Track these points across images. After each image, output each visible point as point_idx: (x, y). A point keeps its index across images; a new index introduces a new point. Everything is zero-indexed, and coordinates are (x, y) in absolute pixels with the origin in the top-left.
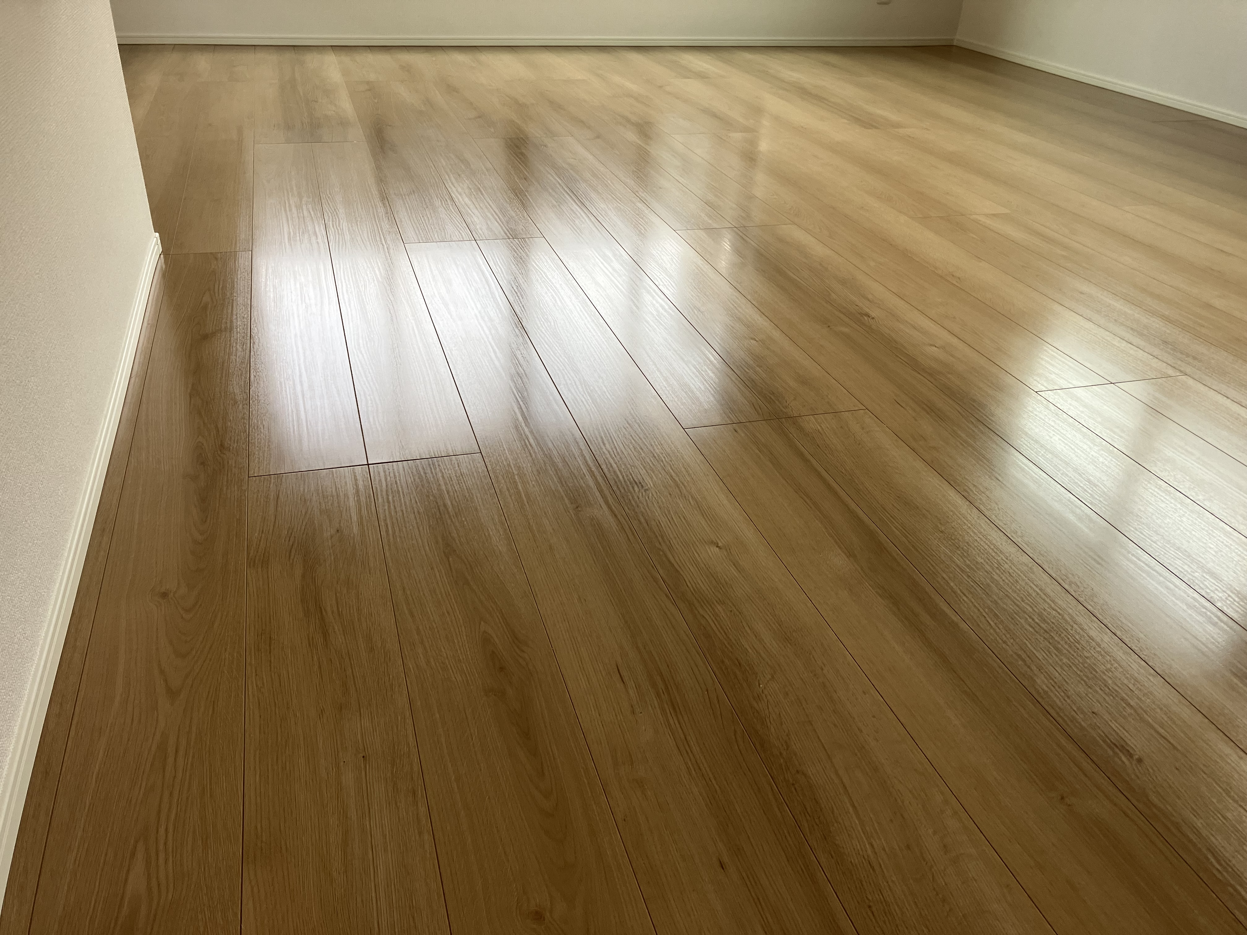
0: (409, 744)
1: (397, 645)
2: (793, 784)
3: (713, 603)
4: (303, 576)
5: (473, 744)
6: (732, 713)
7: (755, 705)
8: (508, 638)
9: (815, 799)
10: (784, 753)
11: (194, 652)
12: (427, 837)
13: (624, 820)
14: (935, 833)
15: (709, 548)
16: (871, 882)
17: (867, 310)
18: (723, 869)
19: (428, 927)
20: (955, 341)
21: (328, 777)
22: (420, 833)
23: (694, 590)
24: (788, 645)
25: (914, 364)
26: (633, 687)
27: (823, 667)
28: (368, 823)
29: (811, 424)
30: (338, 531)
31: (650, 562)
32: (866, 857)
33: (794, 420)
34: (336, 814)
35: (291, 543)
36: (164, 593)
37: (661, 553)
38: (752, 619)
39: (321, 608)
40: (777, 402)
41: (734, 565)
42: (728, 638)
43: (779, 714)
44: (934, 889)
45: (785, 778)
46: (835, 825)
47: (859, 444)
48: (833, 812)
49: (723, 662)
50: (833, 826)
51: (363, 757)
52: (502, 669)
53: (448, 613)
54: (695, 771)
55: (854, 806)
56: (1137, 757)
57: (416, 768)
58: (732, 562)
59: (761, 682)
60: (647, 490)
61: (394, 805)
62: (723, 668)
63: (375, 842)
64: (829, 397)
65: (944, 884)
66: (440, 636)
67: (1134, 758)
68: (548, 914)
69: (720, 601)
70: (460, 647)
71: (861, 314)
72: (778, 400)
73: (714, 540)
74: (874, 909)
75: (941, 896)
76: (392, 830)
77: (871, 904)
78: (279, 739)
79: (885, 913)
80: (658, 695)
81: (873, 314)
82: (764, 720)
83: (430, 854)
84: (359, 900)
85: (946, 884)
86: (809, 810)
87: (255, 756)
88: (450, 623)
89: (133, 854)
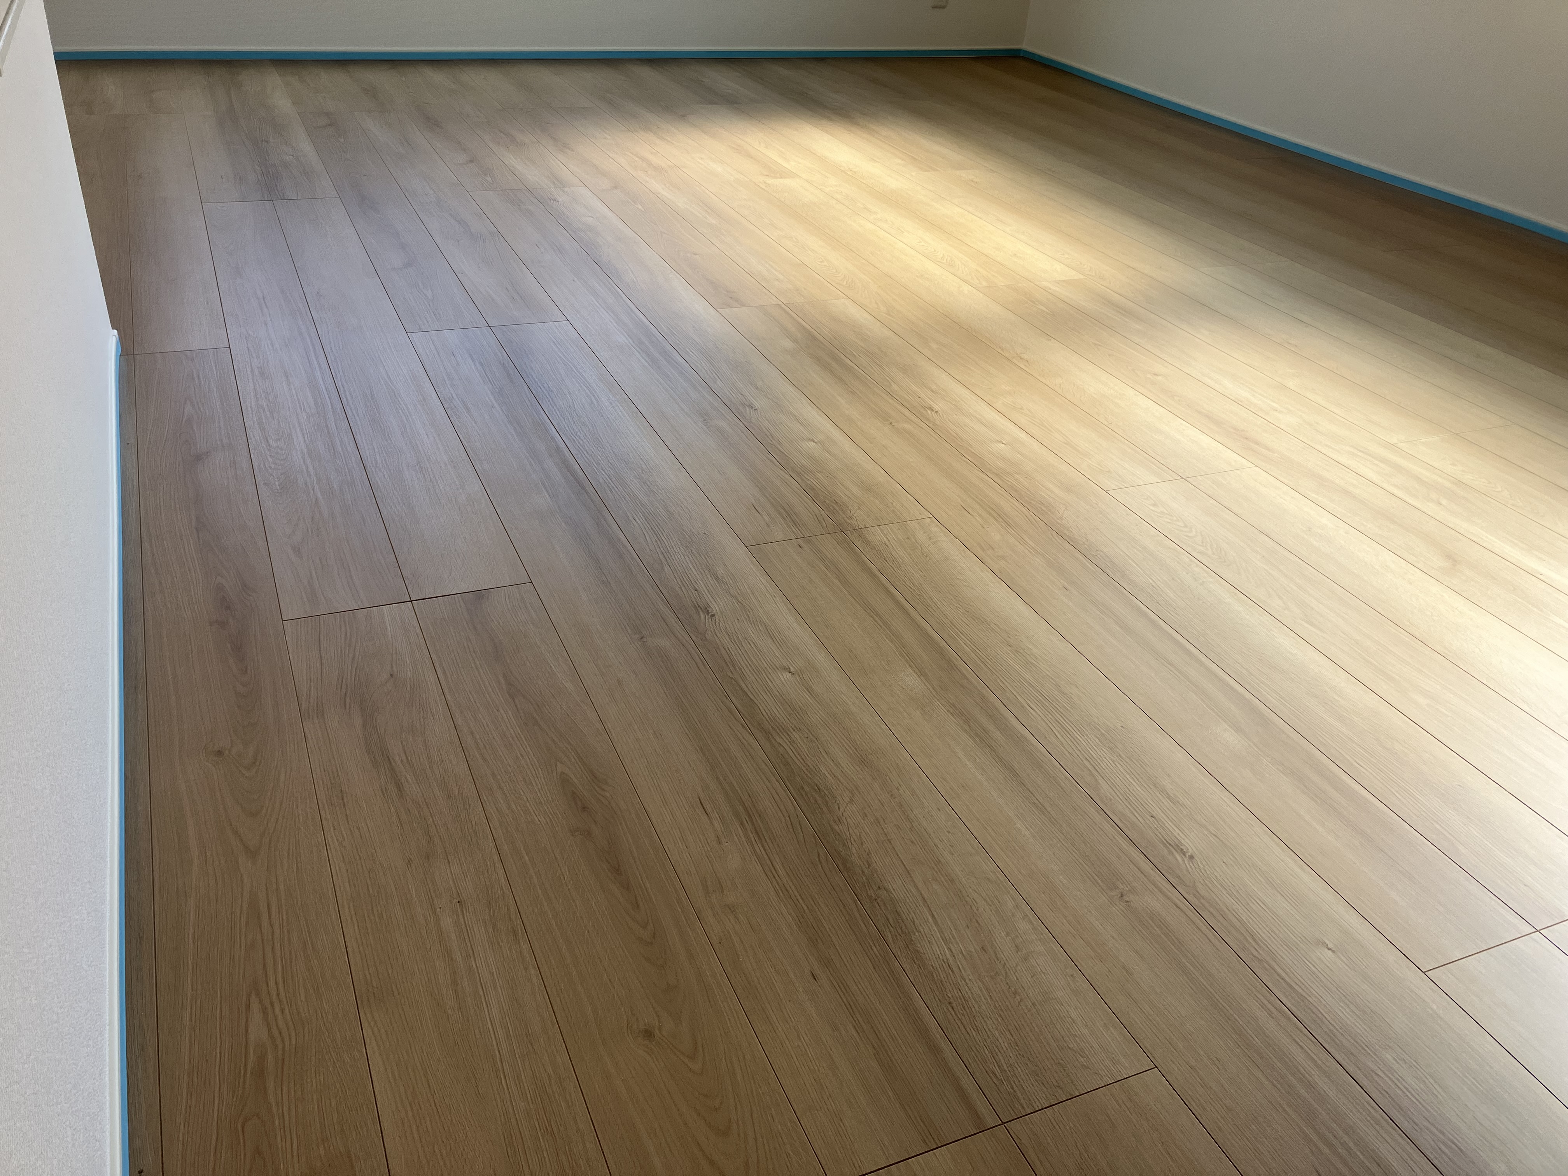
0: (502, 887)
1: (475, 791)
2: (876, 900)
3: (790, 731)
4: (364, 725)
5: (566, 882)
6: (814, 837)
7: (836, 827)
8: (587, 778)
9: (896, 911)
10: (866, 871)
11: (264, 811)
12: (533, 972)
13: (720, 943)
14: (1008, 934)
15: (782, 675)
16: (951, 983)
17: (931, 403)
18: (815, 980)
19: (546, 1051)
20: (1022, 435)
21: (427, 924)
22: (526, 969)
23: (770, 718)
24: (865, 768)
25: (980, 464)
26: (717, 818)
27: (900, 788)
28: (473, 962)
29: (877, 536)
30: (391, 675)
31: (723, 693)
32: (945, 960)
33: (859, 532)
34: (441, 958)
35: (344, 691)
36: (218, 751)
37: (734, 682)
38: (829, 744)
39: (388, 757)
40: (840, 512)
41: (808, 690)
42: (807, 764)
43: (860, 835)
44: (1007, 983)
45: (868, 895)
46: (917, 934)
47: (927, 556)
48: (914, 922)
49: (803, 788)
50: (914, 935)
51: (459, 902)
52: (584, 808)
53: (522, 756)
54: (783, 893)
55: (933, 916)
56: (1189, 854)
57: (513, 909)
58: (805, 687)
59: (840, 805)
60: (713, 615)
61: (496, 945)
62: (804, 794)
63: (483, 980)
64: (894, 504)
65: (1015, 979)
66: (517, 779)
67: (1187, 856)
68: (657, 1031)
69: (796, 728)
70: (539, 789)
71: (924, 407)
72: (842, 510)
73: (785, 665)
74: (954, 1005)
75: (1013, 989)
76: (498, 969)
77: (951, 1000)
78: (371, 891)
79: (964, 1007)
80: (742, 824)
81: (936, 407)
82: (845, 841)
83: (538, 987)
84: (477, 1031)
85: (1017, 979)
86: (891, 922)
87: (349, 907)
88: (526, 767)
89: (248, 1007)
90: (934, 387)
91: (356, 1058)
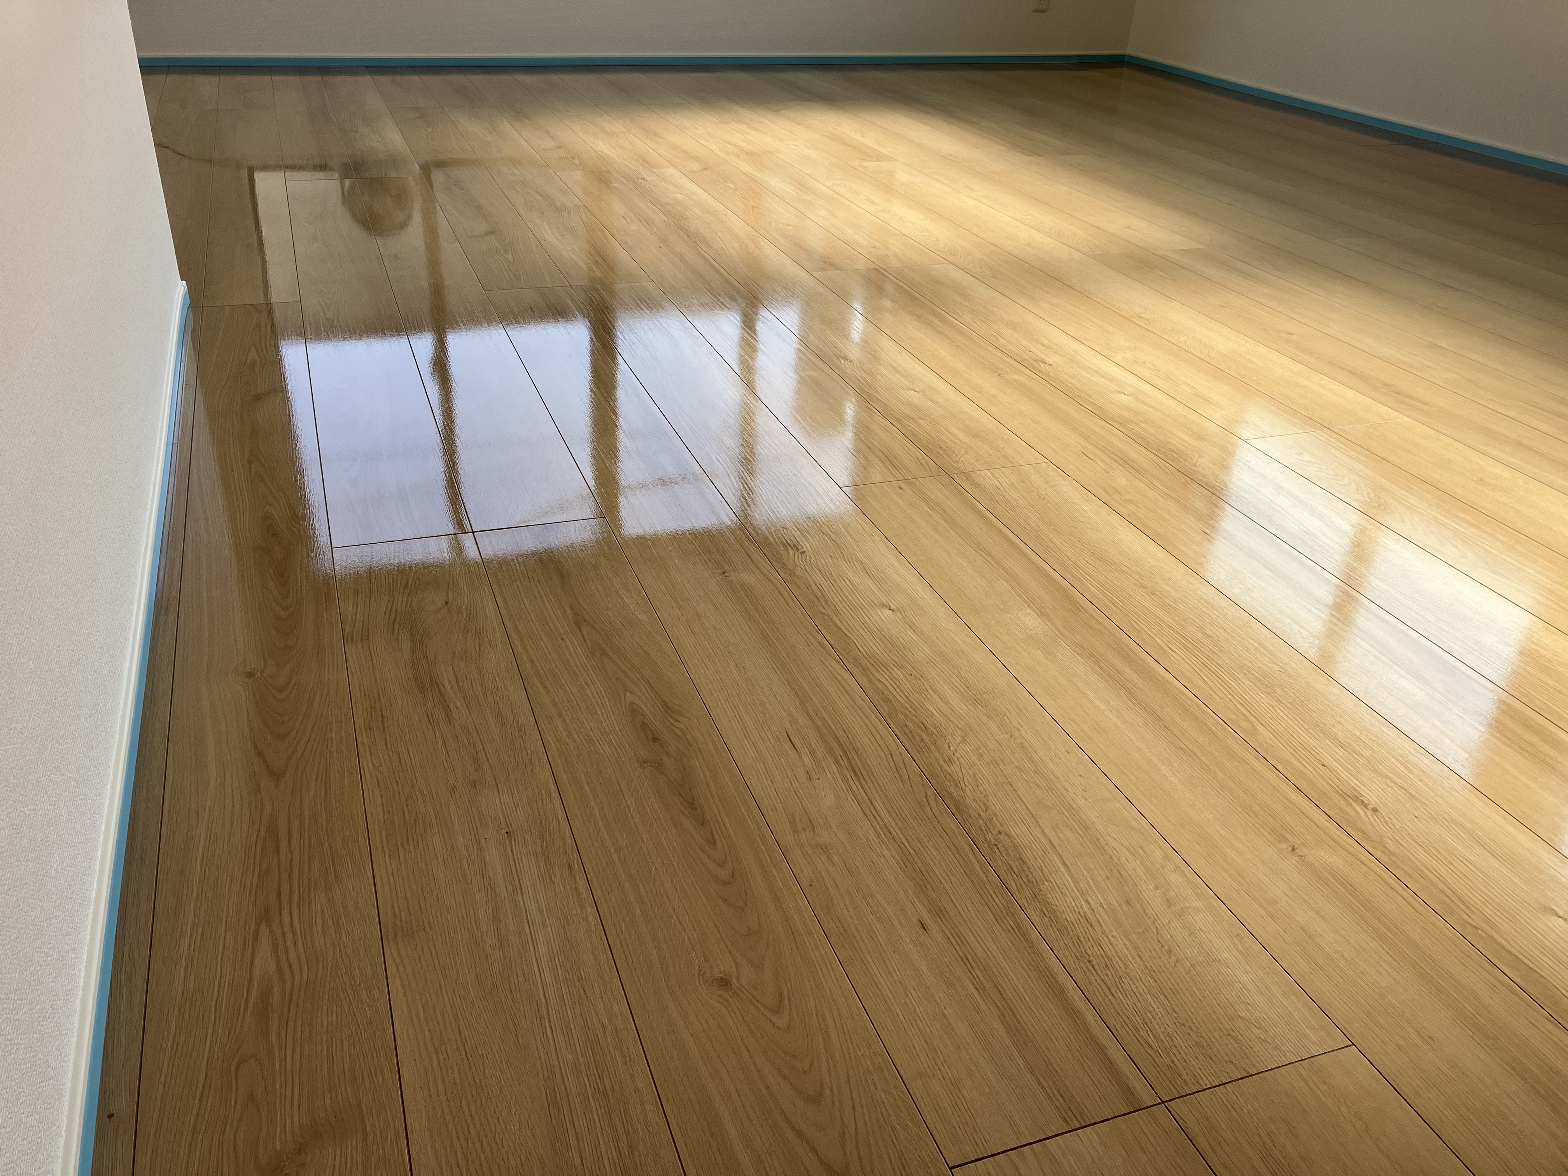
0: (558, 819)
1: (532, 719)
2: (996, 845)
3: (891, 668)
4: (413, 651)
5: (632, 815)
6: (921, 777)
7: (947, 767)
8: (659, 708)
9: (1021, 858)
10: (983, 815)
11: (294, 733)
12: (590, 910)
13: (810, 885)
14: (1156, 888)
15: (882, 612)
16: (1090, 938)
17: (1043, 356)
18: (925, 930)
19: (602, 998)
20: (1146, 388)
21: (469, 855)
22: (582, 906)
23: (868, 654)
24: (979, 706)
25: (1101, 414)
26: (807, 753)
27: (1020, 728)
28: (520, 898)
29: (987, 478)
30: (447, 603)
31: (814, 627)
32: (1082, 913)
33: (968, 476)
34: (483, 890)
35: (393, 616)
36: (249, 672)
37: (826, 617)
38: (936, 682)
39: (437, 683)
40: (945, 456)
41: (911, 627)
42: (910, 701)
43: (974, 776)
44: (1159, 941)
45: (986, 839)
46: (1046, 883)
47: (1044, 499)
48: (1042, 870)
49: (907, 726)
50: (1044, 884)
51: (507, 833)
52: (655, 739)
53: (587, 684)
54: (885, 835)
55: (1065, 864)
56: (1372, 806)
57: (569, 841)
58: (908, 625)
59: (950, 745)
60: (804, 552)
61: (548, 881)
62: (908, 732)
63: (531, 917)
64: (1006, 449)
65: (1169, 936)
66: (580, 708)
67: (1369, 808)
68: (735, 981)
69: (898, 665)
70: (604, 719)
71: (1036, 360)
72: (947, 455)
73: (884, 601)
74: (1094, 963)
75: (1166, 948)
76: (549, 904)
77: (1091, 958)
78: (407, 819)
79: (1107, 966)
80: (836, 761)
81: (1050, 361)
82: (958, 782)
83: (595, 927)
84: (520, 974)
85: (1171, 937)
86: (1015, 869)
87: (381, 835)
88: (590, 694)
89: (256, 937)
90: (1045, 342)
91: (377, 998)
